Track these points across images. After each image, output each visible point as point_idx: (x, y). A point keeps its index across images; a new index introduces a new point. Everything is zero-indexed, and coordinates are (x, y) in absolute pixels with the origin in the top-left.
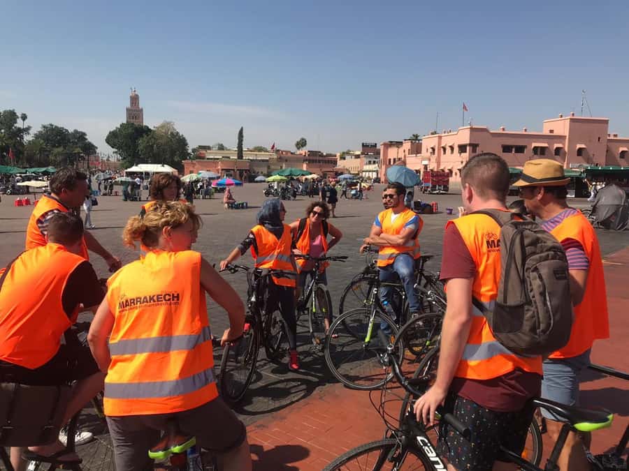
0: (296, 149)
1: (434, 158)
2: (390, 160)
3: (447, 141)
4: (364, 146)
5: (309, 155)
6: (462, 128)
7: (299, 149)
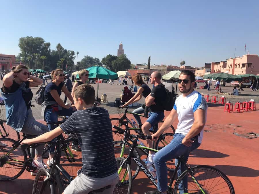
0: (180, 65)
1: (231, 70)
2: (215, 70)
3: (237, 62)
4: (206, 64)
5: (185, 68)
6: (244, 55)
7: (182, 65)
